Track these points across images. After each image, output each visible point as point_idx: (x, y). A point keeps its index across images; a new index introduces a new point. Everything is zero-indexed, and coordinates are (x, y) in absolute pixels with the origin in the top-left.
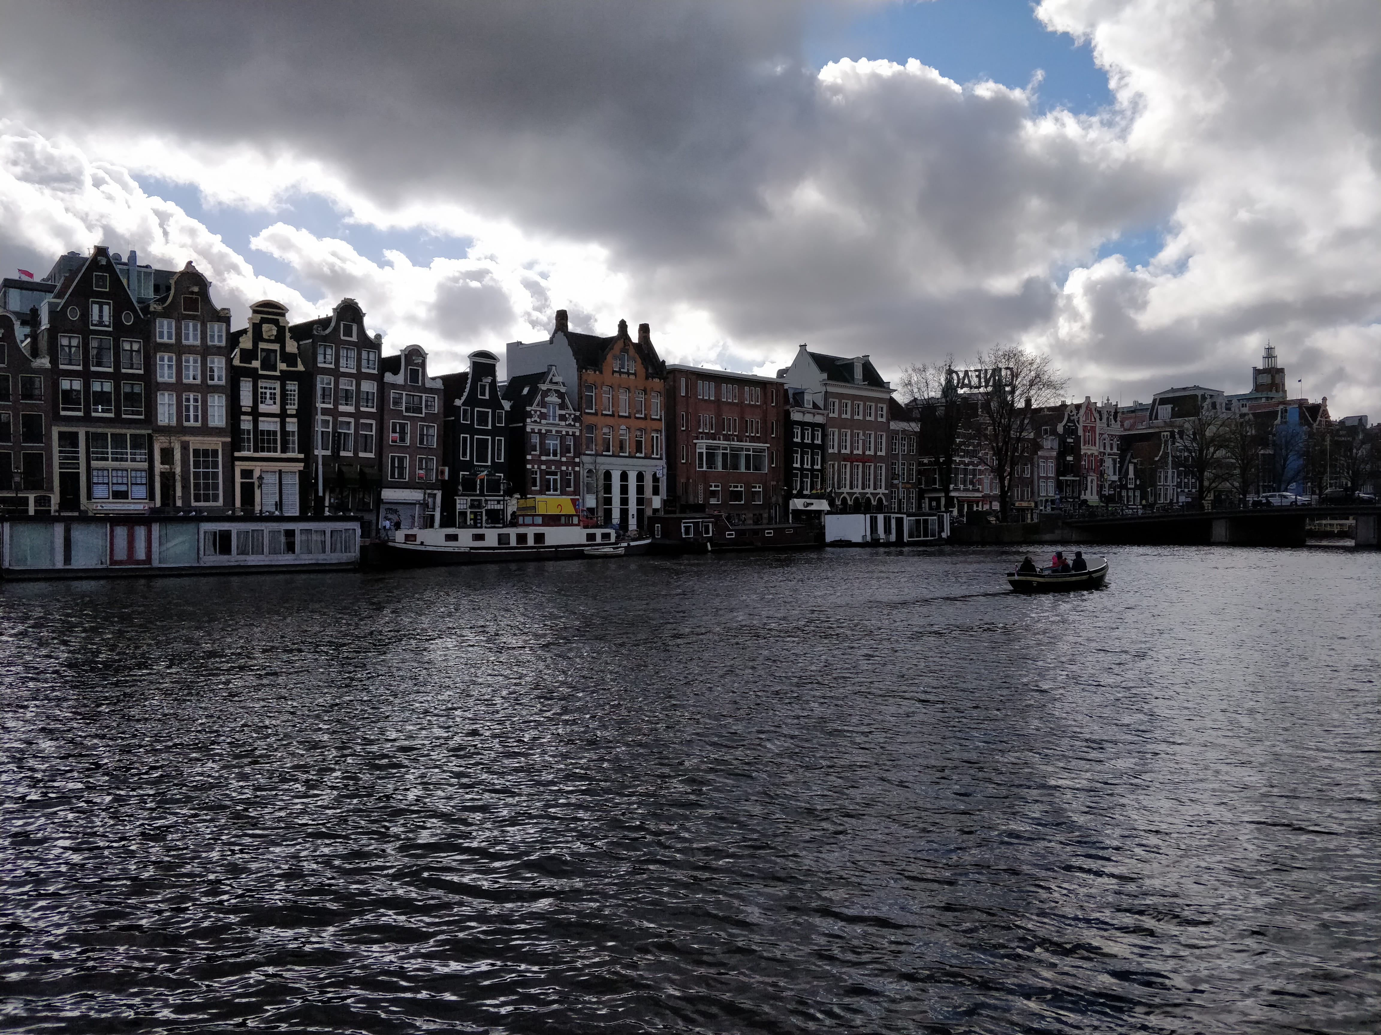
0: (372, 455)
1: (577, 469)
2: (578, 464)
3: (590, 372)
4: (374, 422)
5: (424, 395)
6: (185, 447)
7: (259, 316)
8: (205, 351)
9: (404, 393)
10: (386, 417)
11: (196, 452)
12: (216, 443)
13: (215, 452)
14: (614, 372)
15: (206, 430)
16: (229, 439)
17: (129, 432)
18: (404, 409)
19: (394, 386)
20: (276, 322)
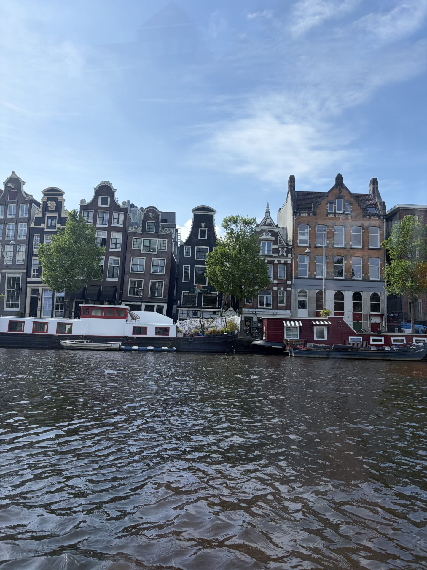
0: (116, 280)
1: (289, 289)
2: (290, 286)
3: (305, 215)
4: (119, 258)
5: (157, 239)
6: (3, 276)
7: (46, 197)
8: (17, 221)
9: (143, 238)
10: (127, 255)
11: (9, 279)
12: (18, 273)
13: (19, 278)
14: (328, 214)
15: (14, 266)
16: (25, 271)
18: (142, 249)
19: (135, 234)
20: (55, 200)
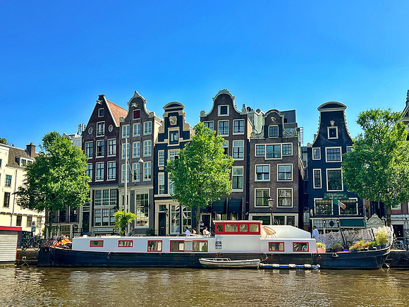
0: (242, 190)
4: (242, 167)
5: (281, 144)
6: (132, 194)
7: (168, 113)
8: (142, 139)
9: (266, 145)
10: (251, 163)
11: (138, 196)
12: (146, 190)
13: (146, 195)
15: (141, 183)
16: (152, 188)
17: (109, 188)
18: (265, 156)
19: (257, 141)
20: (176, 114)
